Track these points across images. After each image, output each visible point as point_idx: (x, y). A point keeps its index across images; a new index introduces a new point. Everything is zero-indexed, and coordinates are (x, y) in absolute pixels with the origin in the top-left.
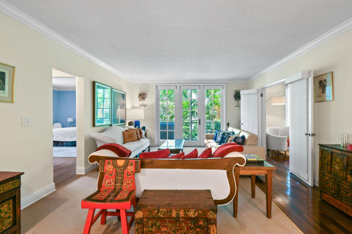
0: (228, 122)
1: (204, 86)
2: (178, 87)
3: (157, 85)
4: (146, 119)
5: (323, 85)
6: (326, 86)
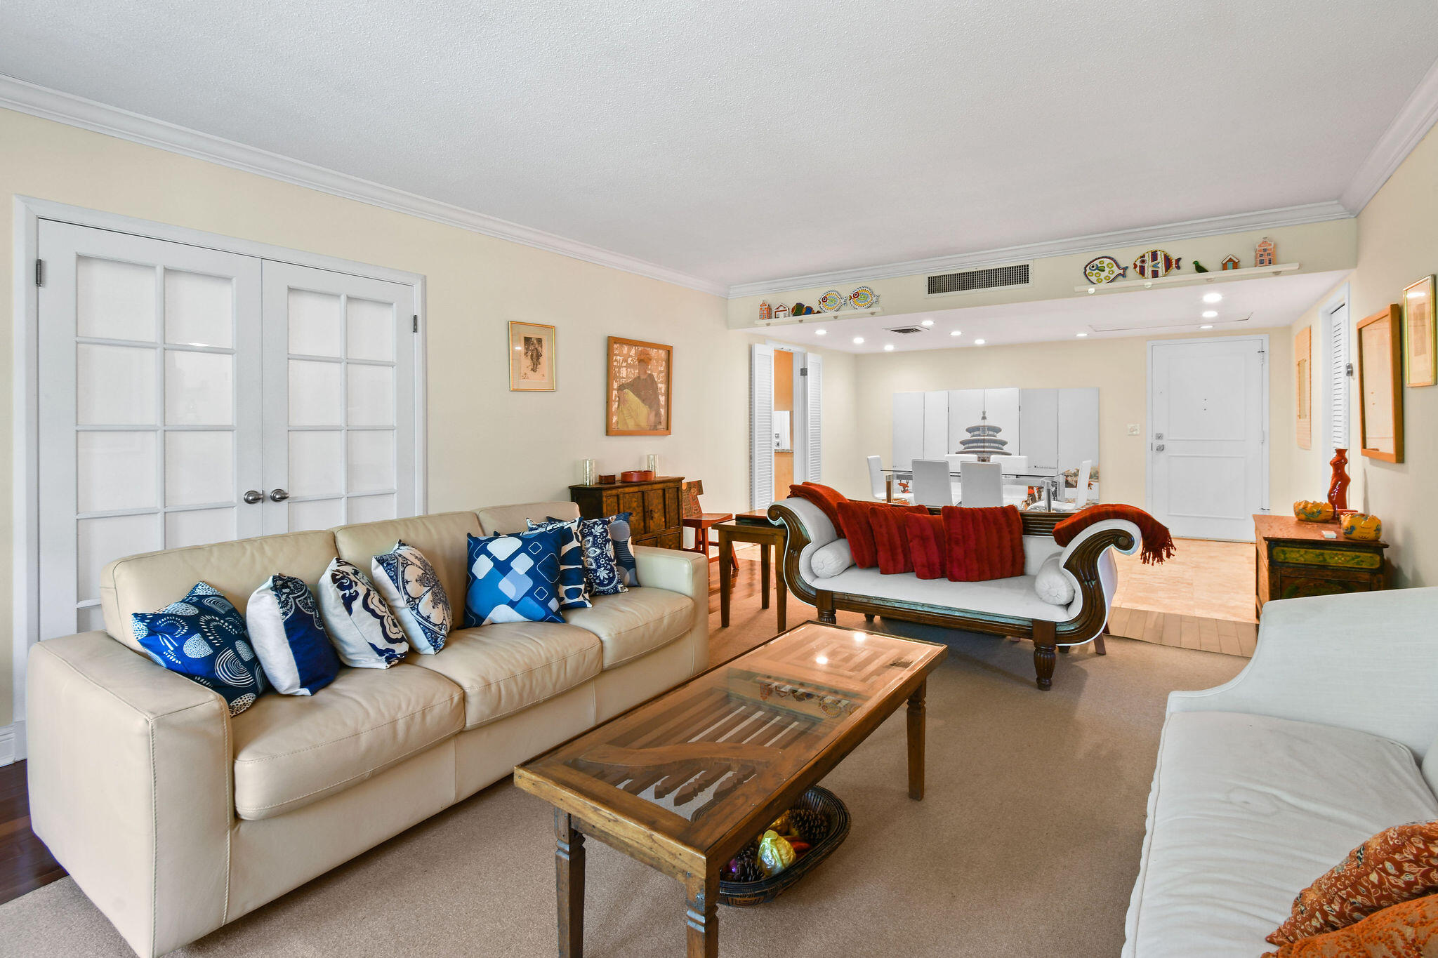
5: (534, 350)
6: (541, 355)
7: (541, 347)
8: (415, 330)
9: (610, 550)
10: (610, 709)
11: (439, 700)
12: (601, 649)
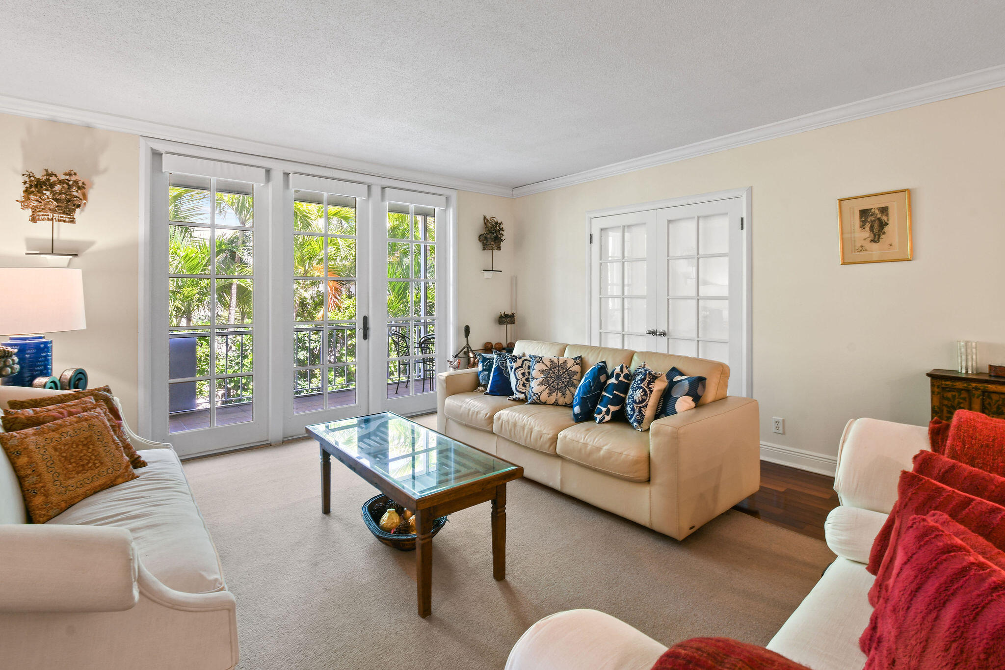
0: (466, 324)
1: (383, 188)
2: (277, 176)
5: (874, 221)
6: (887, 224)
7: (887, 215)
8: (742, 228)
9: (638, 395)
10: (572, 489)
11: (483, 412)
12: (554, 439)
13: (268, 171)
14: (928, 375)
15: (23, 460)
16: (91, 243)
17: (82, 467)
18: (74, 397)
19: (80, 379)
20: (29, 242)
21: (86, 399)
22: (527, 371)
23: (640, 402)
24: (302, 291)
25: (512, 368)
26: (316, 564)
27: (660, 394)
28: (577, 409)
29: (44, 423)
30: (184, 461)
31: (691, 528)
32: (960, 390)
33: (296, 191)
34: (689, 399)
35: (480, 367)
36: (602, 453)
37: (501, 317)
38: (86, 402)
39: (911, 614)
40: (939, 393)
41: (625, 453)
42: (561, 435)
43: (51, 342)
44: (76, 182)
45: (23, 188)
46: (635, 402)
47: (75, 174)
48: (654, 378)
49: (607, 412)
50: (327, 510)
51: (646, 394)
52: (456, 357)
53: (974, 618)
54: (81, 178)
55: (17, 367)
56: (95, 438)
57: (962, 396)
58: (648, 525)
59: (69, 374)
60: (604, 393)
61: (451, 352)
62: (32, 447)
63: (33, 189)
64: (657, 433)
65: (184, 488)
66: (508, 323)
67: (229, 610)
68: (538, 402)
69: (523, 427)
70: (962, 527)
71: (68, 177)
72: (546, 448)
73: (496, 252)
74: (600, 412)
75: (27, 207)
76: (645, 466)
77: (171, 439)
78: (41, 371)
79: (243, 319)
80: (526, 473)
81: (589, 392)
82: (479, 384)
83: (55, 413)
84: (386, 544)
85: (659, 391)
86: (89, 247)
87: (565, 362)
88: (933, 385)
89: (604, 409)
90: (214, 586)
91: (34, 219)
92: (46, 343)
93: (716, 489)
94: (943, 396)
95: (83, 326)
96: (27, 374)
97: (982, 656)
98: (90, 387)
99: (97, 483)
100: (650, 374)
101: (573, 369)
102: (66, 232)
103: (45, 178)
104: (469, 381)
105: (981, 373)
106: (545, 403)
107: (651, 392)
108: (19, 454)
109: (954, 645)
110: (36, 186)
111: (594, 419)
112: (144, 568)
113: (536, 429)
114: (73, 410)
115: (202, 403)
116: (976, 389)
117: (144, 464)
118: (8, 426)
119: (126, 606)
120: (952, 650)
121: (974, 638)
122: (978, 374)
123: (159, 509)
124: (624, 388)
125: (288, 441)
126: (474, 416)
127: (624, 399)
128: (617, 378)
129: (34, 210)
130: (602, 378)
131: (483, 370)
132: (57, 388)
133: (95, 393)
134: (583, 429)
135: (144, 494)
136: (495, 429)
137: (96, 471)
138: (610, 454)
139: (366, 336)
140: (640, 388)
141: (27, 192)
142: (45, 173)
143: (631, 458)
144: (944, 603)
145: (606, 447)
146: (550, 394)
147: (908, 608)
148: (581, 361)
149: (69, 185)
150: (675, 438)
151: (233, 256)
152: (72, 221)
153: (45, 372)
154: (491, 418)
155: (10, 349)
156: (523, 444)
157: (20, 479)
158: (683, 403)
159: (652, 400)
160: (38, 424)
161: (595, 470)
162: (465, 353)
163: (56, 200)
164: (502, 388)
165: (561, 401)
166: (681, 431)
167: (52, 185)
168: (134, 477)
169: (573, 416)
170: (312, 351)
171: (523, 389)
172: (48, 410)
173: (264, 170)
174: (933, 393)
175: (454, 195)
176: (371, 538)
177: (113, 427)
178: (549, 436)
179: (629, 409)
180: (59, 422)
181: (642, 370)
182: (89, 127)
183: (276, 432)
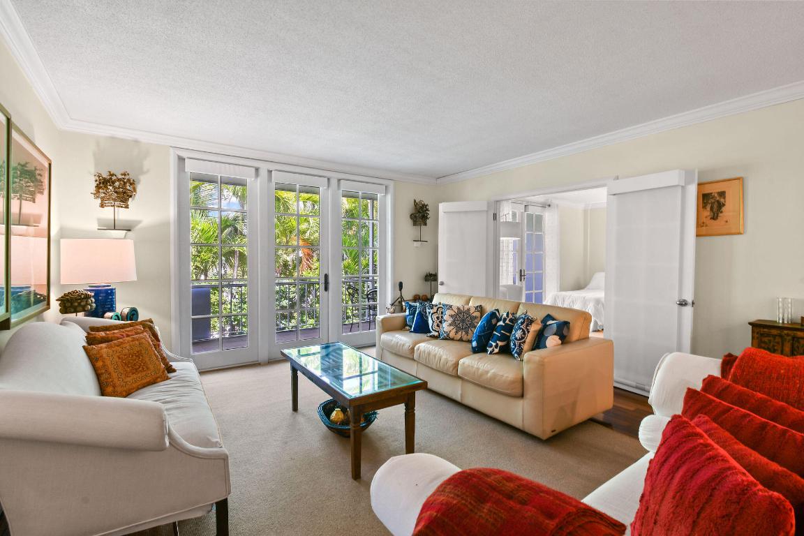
0: (400, 281)
1: (339, 180)
2: (263, 173)
3: (184, 154)
4: (143, 280)
5: (714, 203)
6: (724, 205)
7: (724, 198)
9: (519, 334)
10: (469, 401)
11: (407, 345)
12: (457, 365)
13: (257, 170)
14: (750, 324)
15: (99, 364)
16: (139, 222)
17: (135, 370)
18: (130, 325)
19: (133, 315)
20: (100, 221)
21: (138, 327)
22: (440, 316)
23: (520, 340)
24: (285, 256)
25: (429, 313)
26: (286, 443)
27: (536, 333)
28: (474, 344)
29: (112, 341)
30: (202, 373)
31: (553, 431)
32: (774, 336)
33: (276, 184)
34: (557, 338)
35: (407, 313)
36: (489, 375)
37: (426, 276)
38: (138, 329)
39: (659, 477)
40: (758, 338)
41: (506, 375)
42: (461, 361)
43: (115, 289)
44: (129, 180)
45: (95, 184)
46: (516, 339)
47: (128, 174)
48: (531, 322)
49: (496, 347)
50: (295, 408)
51: (524, 334)
52: (392, 305)
53: (692, 477)
54: (131, 177)
55: (94, 305)
56: (143, 352)
57: (776, 340)
58: (521, 428)
59: (126, 311)
60: (495, 332)
61: (389, 301)
62: (104, 356)
63: (101, 185)
64: (529, 361)
65: (199, 387)
66: (432, 280)
67: (224, 459)
68: (447, 338)
69: (435, 356)
70: (716, 425)
71: (123, 177)
72: (451, 371)
73: (423, 227)
74: (491, 346)
75: (98, 197)
76: (519, 385)
77: (193, 357)
78: (109, 308)
79: (243, 276)
80: (430, 386)
81: (484, 332)
82: (406, 325)
83: (118, 335)
84: (334, 432)
85: (535, 331)
86: (137, 225)
87: (469, 310)
88: (753, 332)
89: (494, 344)
90: (216, 444)
91: (102, 206)
92: (112, 289)
93: (574, 404)
94: (761, 340)
95: (135, 279)
96: (100, 310)
97: (692, 500)
98: (139, 320)
99: (144, 381)
100: (528, 318)
101: (474, 315)
102: (123, 215)
103: (109, 177)
104: (399, 322)
105: (795, 323)
106: (453, 339)
107: (528, 332)
108: (97, 360)
109: (678, 494)
110: (103, 183)
111: (486, 351)
112: (172, 429)
113: (444, 357)
114: (129, 333)
115: (215, 335)
116: (788, 335)
117: (174, 371)
118: (90, 342)
119: (161, 448)
120: (677, 498)
121: (689, 489)
122: (792, 323)
123: (184, 398)
124: (509, 328)
125: (271, 362)
126: (401, 347)
127: (509, 337)
128: (504, 322)
129: (103, 199)
130: (494, 321)
131: (410, 315)
132: (119, 320)
133: (143, 323)
134: (478, 358)
135: (175, 389)
136: (416, 356)
137: (144, 373)
138: (495, 376)
139: (326, 289)
140: (521, 329)
141: (98, 187)
142: (108, 174)
143: (509, 379)
144: (678, 468)
145: (493, 371)
146: (457, 332)
147: (659, 473)
148: (480, 309)
149: (124, 182)
150: (542, 365)
151: (236, 230)
152: (127, 207)
153: (112, 309)
154: (413, 349)
155: (89, 293)
156: (435, 368)
157: (98, 376)
158: (552, 341)
159: (529, 338)
160: (108, 342)
161: (485, 388)
162: (399, 302)
163: (116, 192)
164: (422, 328)
165: (465, 338)
166: (546, 360)
167: (113, 182)
168: (168, 378)
169: (471, 349)
170: (290, 300)
171: (437, 329)
172: (114, 333)
173: (254, 169)
174: (753, 338)
175: (391, 184)
176: (324, 428)
177: (155, 345)
178: (453, 362)
179: (512, 344)
180: (121, 340)
181: (523, 316)
182: (136, 142)
183: (263, 355)
